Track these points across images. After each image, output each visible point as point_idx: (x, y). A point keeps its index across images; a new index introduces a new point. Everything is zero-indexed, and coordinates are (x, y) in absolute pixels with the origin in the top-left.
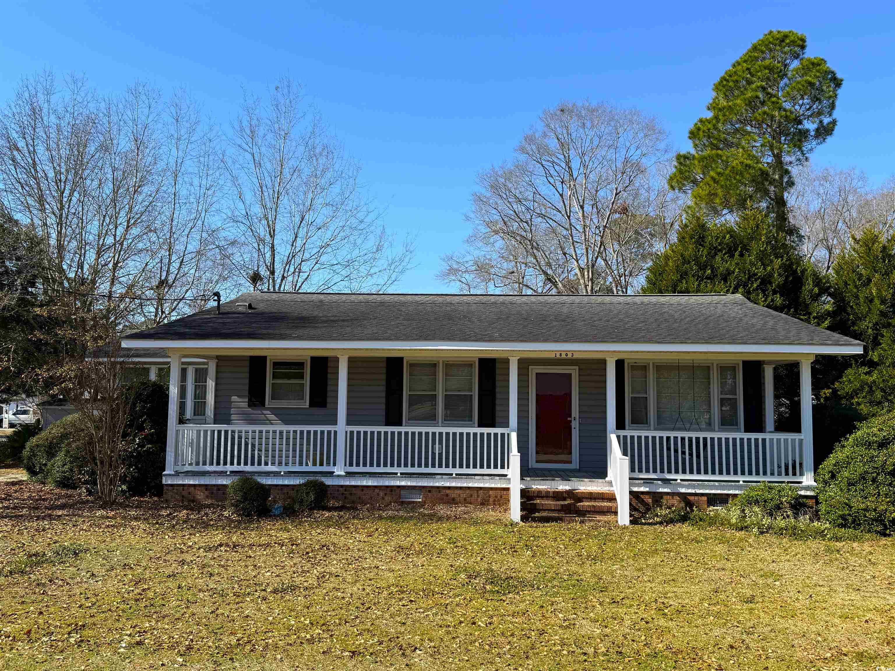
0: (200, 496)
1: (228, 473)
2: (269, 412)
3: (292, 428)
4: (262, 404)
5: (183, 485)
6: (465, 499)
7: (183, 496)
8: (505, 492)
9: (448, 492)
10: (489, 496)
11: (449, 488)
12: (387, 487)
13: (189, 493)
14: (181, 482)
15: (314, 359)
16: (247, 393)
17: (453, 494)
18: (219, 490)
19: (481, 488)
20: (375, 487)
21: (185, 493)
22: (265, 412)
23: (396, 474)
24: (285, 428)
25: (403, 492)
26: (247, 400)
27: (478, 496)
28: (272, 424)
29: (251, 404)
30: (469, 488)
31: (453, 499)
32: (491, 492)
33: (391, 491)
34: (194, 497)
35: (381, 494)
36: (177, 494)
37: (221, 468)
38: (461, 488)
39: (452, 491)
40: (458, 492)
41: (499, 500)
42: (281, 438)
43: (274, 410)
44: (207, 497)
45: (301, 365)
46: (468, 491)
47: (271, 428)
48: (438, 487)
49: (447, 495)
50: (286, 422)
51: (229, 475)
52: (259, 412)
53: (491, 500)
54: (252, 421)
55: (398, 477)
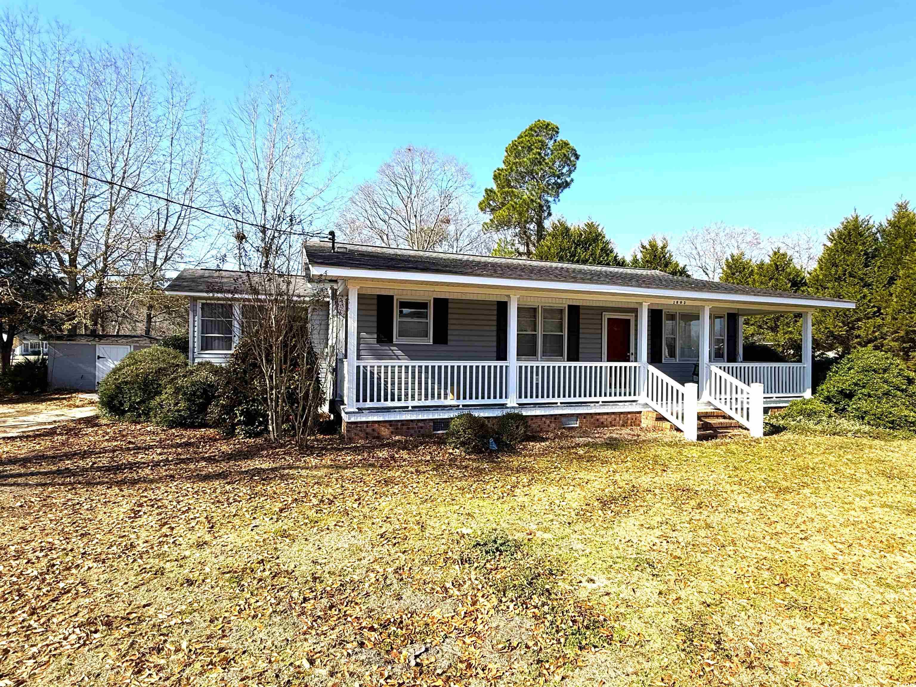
0: (385, 432)
1: (410, 408)
2: (395, 348)
3: (417, 363)
4: (390, 340)
5: (367, 422)
6: (611, 423)
7: (367, 434)
8: (638, 415)
9: (598, 417)
10: (628, 419)
11: (599, 414)
12: (552, 415)
13: (373, 430)
14: (364, 419)
15: (437, 301)
16: (375, 330)
17: (603, 419)
18: (403, 425)
19: (622, 413)
20: (543, 416)
21: (369, 430)
22: (392, 348)
23: (556, 403)
24: (411, 363)
25: (563, 420)
26: (375, 336)
27: (620, 419)
28: (399, 359)
29: (379, 341)
30: (613, 413)
31: (602, 423)
32: (629, 416)
33: (555, 419)
34: (378, 433)
35: (548, 422)
36: (361, 431)
37: (402, 404)
38: (607, 414)
39: (601, 417)
40: (605, 417)
41: (634, 422)
42: (407, 372)
43: (400, 347)
44: (392, 433)
45: (424, 305)
46: (613, 416)
47: (396, 363)
48: (591, 414)
49: (598, 420)
50: (412, 358)
51: (411, 411)
52: (387, 348)
53: (629, 422)
54: (379, 357)
55: (558, 406)
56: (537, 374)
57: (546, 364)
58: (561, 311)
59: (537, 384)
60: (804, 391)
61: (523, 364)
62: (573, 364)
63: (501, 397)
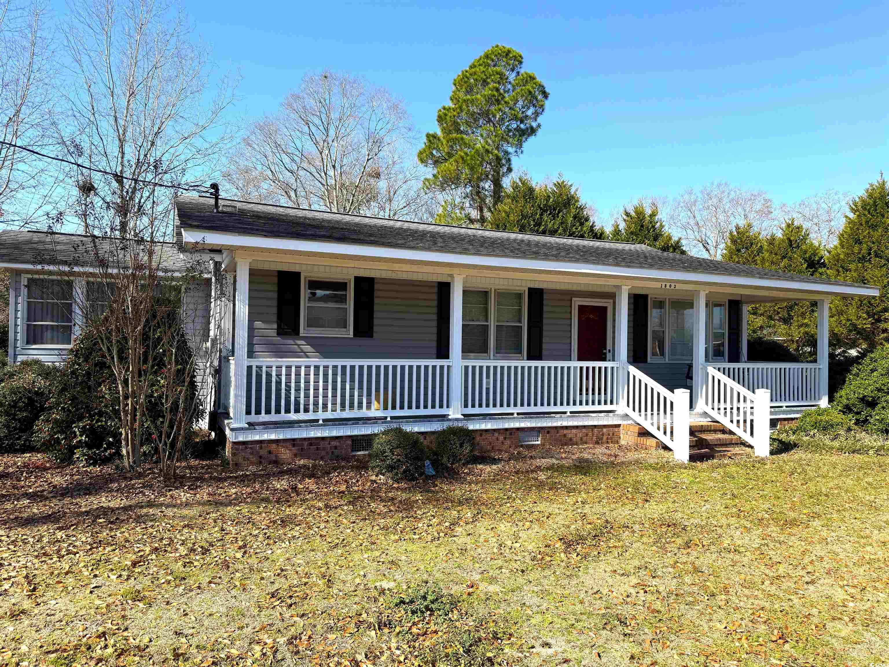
0: (285, 454)
1: (321, 422)
2: (303, 342)
3: (331, 362)
4: (295, 331)
5: (261, 442)
6: (581, 439)
7: (261, 457)
8: (616, 429)
9: (565, 432)
10: (603, 435)
11: (567, 428)
12: (506, 430)
13: (270, 452)
14: (257, 438)
15: (358, 280)
16: (275, 318)
17: (570, 434)
18: (311, 444)
19: (595, 426)
20: (495, 430)
21: (264, 452)
22: (299, 342)
23: (512, 414)
24: (322, 362)
25: (520, 434)
26: (275, 326)
27: (593, 435)
28: (308, 357)
29: (280, 332)
30: (584, 427)
31: (571, 439)
32: (605, 430)
33: (511, 434)
34: (276, 456)
35: (501, 438)
36: (252, 453)
37: (310, 416)
38: (577, 427)
39: (569, 431)
40: (574, 431)
42: (317, 374)
43: (309, 340)
44: (295, 455)
45: (342, 286)
46: (584, 430)
47: (302, 361)
48: (556, 428)
49: (565, 435)
50: (325, 355)
51: (322, 425)
52: (291, 342)
53: (605, 438)
54: (280, 353)
55: (514, 418)
56: (488, 377)
57: (499, 363)
58: (519, 296)
59: (488, 389)
60: (820, 399)
61: (470, 363)
62: (533, 364)
63: (441, 406)
